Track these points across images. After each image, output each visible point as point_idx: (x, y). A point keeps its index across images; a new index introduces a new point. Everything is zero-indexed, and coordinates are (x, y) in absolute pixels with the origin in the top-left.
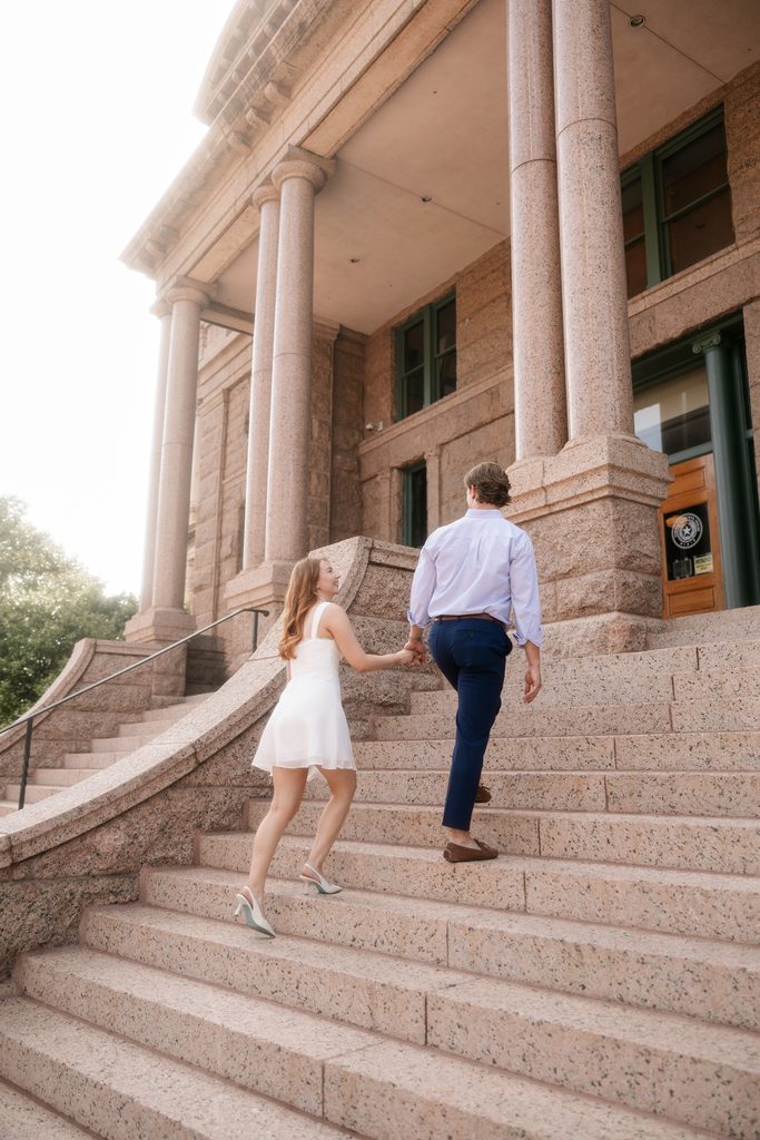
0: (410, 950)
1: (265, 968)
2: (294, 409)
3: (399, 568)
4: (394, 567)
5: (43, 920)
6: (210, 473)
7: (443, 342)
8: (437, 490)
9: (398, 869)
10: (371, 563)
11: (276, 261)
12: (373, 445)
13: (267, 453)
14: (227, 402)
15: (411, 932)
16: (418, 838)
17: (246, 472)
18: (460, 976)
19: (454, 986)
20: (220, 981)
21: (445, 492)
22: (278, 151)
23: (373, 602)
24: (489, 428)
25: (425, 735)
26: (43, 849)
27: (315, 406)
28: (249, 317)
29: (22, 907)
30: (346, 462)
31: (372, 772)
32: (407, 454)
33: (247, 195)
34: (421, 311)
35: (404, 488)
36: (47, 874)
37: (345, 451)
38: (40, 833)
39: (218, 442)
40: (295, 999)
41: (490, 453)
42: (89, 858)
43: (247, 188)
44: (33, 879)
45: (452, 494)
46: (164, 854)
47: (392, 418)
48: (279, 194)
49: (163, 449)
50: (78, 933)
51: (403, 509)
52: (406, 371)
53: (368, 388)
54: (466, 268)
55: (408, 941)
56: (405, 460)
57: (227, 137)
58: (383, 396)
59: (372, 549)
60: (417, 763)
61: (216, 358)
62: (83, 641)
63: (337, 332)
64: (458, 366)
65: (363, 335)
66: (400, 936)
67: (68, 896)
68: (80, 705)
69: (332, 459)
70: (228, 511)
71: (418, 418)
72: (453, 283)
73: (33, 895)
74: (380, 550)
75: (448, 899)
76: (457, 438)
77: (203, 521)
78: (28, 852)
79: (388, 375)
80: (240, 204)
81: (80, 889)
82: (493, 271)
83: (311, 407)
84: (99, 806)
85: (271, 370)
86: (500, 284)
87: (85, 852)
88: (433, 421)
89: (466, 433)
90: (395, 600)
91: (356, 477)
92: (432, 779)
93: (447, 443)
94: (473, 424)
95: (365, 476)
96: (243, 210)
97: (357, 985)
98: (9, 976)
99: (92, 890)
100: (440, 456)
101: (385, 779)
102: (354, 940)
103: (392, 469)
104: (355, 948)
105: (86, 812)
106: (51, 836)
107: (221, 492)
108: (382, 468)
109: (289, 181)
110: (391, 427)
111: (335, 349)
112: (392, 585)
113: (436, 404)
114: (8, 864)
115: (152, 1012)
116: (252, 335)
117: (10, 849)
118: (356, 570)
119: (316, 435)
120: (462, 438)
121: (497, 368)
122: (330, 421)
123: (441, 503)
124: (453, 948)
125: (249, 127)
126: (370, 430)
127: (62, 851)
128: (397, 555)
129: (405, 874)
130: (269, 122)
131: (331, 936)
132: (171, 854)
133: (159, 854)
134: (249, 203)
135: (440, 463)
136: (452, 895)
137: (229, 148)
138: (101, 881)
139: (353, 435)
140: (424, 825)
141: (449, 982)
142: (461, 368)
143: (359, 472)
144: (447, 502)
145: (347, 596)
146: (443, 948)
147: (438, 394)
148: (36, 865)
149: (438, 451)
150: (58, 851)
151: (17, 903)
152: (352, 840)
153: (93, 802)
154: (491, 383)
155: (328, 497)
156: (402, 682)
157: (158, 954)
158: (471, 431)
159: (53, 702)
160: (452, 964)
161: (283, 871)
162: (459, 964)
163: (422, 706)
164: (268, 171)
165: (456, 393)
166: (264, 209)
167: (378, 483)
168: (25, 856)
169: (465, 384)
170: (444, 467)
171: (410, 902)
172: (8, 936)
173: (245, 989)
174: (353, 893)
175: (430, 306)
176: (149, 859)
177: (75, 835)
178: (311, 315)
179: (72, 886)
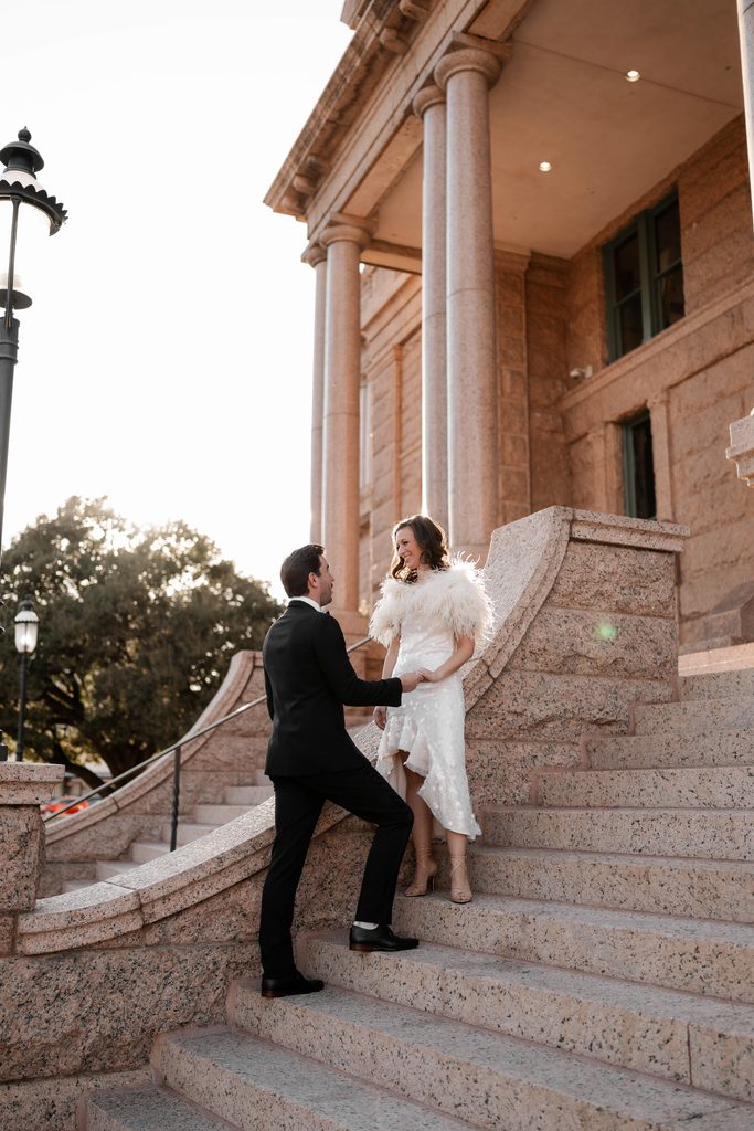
0: (637, 1059)
1: (445, 1072)
2: (476, 356)
3: (610, 544)
4: (604, 544)
5: (182, 995)
6: (384, 447)
7: (665, 256)
8: (666, 445)
9: (620, 944)
10: (572, 539)
11: (445, 179)
12: (580, 396)
13: (446, 415)
14: (399, 359)
15: (638, 1034)
16: (647, 901)
17: (421, 446)
18: (708, 1101)
19: (700, 1116)
20: (391, 1085)
21: (677, 449)
22: (440, 43)
23: (577, 590)
24: (732, 361)
25: (655, 762)
26: (178, 908)
27: (504, 353)
28: (415, 253)
29: (157, 978)
30: (547, 420)
31: (583, 812)
32: (625, 404)
33: (406, 102)
34: (635, 220)
35: (624, 448)
36: (185, 938)
37: (545, 406)
38: (174, 889)
39: (391, 409)
40: (484, 1117)
41: (733, 394)
42: (234, 919)
43: (405, 96)
44: (169, 944)
45: (685, 451)
46: (324, 915)
47: (603, 360)
48: (444, 93)
49: (325, 421)
50: (225, 1011)
51: (623, 473)
52: (618, 299)
53: (571, 326)
54: (689, 160)
55: (635, 1047)
56: (622, 412)
57: (378, 35)
58: (592, 334)
59: (573, 522)
60: (644, 799)
61: (385, 308)
62: (241, 653)
63: (526, 261)
64: (686, 286)
65: (560, 260)
66: (624, 1040)
67: (211, 966)
68: (240, 730)
69: (529, 418)
70: (408, 492)
71: (637, 357)
72: (672, 180)
73: (169, 964)
74: (584, 523)
75: (689, 988)
76: (689, 377)
77: (378, 505)
78: (161, 911)
79: (594, 307)
80: (399, 114)
81: (225, 957)
82: (726, 157)
83: (498, 355)
84: (242, 856)
85: (445, 313)
86: (737, 172)
87: (228, 912)
88: (656, 359)
89: (700, 371)
90: (607, 587)
91: (561, 439)
92: (664, 822)
93: (677, 385)
94: (710, 357)
95: (573, 436)
96: (402, 122)
97: (564, 1105)
98: (147, 1061)
99: (239, 958)
100: (667, 403)
101: (602, 822)
102: (562, 1040)
103: (607, 423)
104: (564, 1051)
105: (226, 864)
106: (188, 892)
107: (399, 469)
108: (593, 425)
109: (456, 78)
110: (602, 372)
111: (526, 281)
112: (601, 567)
113: (659, 336)
114: (138, 926)
115: (305, 1122)
116: (420, 274)
117: (140, 908)
118: (552, 550)
119: (508, 389)
120: (696, 378)
121: (738, 282)
122: (524, 371)
123: (672, 462)
124: (698, 1059)
125: (404, 19)
126: (576, 378)
127: (200, 910)
128: (607, 527)
129: (629, 952)
130: (428, 9)
131: (531, 1032)
132: (333, 915)
133: (319, 916)
134: (409, 112)
135: (668, 412)
136: (695, 983)
137: (382, 48)
138: (250, 948)
139: (555, 385)
140: (655, 885)
141: (692, 1110)
142: (690, 287)
143: (564, 431)
144: (679, 461)
145: (542, 584)
146: (684, 1060)
147: (662, 324)
148: (171, 926)
149: (664, 396)
150: (197, 910)
151: (152, 973)
152: (560, 902)
153: (234, 851)
154: (730, 303)
155: (527, 465)
156: (621, 692)
157: (316, 1043)
158: (707, 367)
159: (214, 720)
160: (697, 1082)
161: (471, 941)
162: (707, 1084)
163: (651, 724)
164: (429, 69)
165: (685, 319)
166: (428, 116)
167: (589, 444)
168: (158, 917)
169: (696, 307)
170: (673, 416)
171: (638, 992)
172: (143, 1014)
173: (421, 1098)
174: (559, 974)
175: (645, 213)
176: (306, 921)
177: (216, 892)
178: (491, 240)
179: (215, 954)
